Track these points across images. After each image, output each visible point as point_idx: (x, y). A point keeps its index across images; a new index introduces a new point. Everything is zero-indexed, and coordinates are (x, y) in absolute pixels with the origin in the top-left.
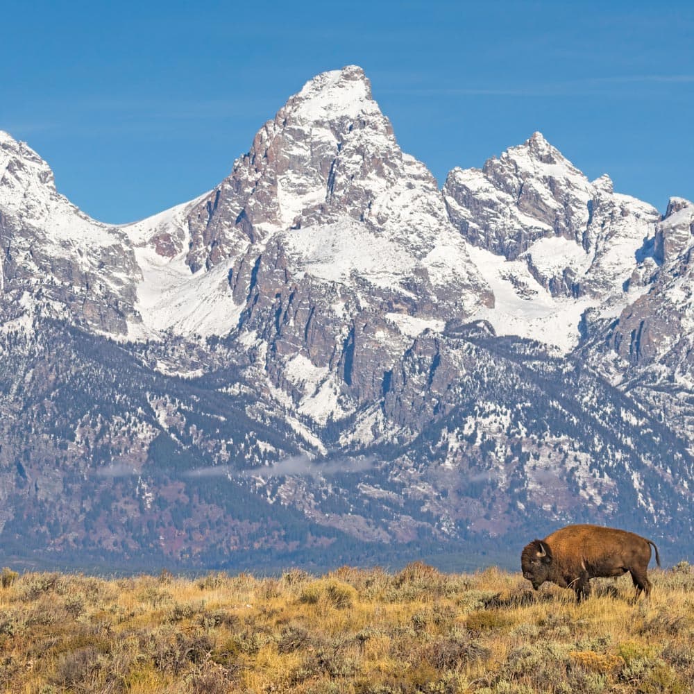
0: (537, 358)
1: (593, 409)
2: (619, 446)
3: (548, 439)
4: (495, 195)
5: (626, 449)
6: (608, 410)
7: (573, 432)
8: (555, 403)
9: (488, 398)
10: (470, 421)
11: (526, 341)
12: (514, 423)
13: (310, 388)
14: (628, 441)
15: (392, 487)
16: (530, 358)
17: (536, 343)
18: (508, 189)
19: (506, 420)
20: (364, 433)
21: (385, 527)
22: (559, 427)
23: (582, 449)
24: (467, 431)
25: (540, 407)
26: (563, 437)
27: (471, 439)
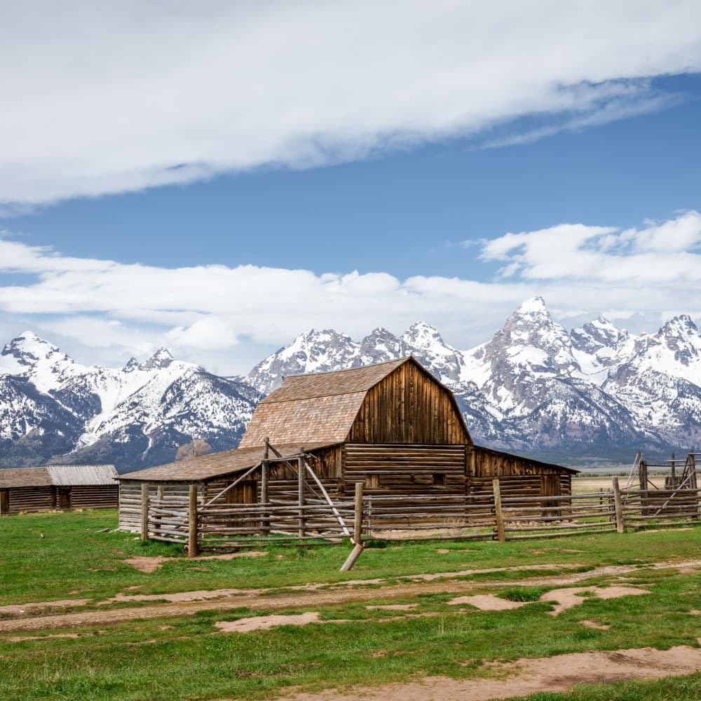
0: (580, 384)
1: (596, 401)
2: (604, 413)
3: (576, 411)
4: (586, 335)
5: (606, 415)
6: (602, 401)
7: (587, 409)
8: (582, 400)
9: (558, 398)
10: (550, 406)
11: (578, 379)
12: (566, 406)
13: (503, 399)
14: (608, 412)
15: (519, 430)
16: (577, 384)
17: (581, 379)
18: (591, 333)
19: (563, 406)
20: (517, 413)
21: (510, 445)
22: (582, 407)
23: (590, 415)
24: (548, 410)
25: (576, 400)
26: (582, 411)
27: (549, 412)
